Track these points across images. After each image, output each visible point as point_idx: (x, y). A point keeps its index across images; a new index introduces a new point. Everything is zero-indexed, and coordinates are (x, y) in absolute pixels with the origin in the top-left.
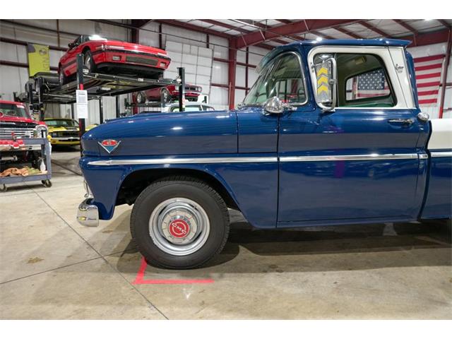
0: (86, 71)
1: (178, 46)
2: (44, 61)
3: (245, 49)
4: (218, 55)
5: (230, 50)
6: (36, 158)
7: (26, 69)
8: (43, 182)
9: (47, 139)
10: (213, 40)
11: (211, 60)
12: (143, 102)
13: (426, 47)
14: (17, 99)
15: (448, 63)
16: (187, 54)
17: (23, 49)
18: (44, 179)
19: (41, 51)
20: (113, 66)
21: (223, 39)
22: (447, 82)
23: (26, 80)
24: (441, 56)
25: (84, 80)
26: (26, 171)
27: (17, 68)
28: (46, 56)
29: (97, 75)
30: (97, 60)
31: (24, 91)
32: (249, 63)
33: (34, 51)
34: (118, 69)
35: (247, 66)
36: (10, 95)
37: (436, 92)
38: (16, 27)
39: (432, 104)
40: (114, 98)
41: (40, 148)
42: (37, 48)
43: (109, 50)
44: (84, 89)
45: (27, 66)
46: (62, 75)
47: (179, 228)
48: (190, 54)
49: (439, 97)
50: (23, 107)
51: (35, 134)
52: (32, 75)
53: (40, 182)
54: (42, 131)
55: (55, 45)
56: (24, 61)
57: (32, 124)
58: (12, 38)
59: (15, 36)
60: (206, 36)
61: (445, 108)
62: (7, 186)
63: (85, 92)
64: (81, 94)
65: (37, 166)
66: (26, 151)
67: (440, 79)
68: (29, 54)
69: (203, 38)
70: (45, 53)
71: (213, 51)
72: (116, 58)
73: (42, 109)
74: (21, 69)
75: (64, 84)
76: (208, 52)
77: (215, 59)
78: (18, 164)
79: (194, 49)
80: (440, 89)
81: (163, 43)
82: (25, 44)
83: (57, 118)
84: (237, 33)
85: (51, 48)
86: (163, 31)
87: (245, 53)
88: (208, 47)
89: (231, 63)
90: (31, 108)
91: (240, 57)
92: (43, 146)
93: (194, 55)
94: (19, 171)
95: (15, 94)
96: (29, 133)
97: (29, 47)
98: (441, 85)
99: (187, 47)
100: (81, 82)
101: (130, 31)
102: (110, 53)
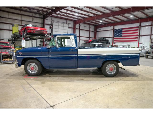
0: (25, 35)
1: (57, 24)
2: (17, 29)
3: (79, 24)
4: (70, 26)
5: (74, 25)
6: (11, 57)
7: (12, 31)
8: (13, 62)
9: (14, 52)
10: (69, 22)
11: (68, 28)
12: (46, 41)
13: (134, 24)
14: (9, 40)
15: (140, 29)
16: (60, 26)
17: (11, 25)
18: (13, 61)
19: (16, 26)
20: (32, 33)
21: (72, 21)
22: (140, 35)
23: (11, 34)
24: (138, 27)
25: (24, 37)
26: (8, 60)
27: (9, 31)
28: (17, 27)
29: (27, 36)
30: (28, 32)
31: (11, 38)
32: (80, 28)
33: (14, 26)
34: (33, 34)
35: (80, 29)
36: (7, 39)
37: (137, 38)
38: (9, 19)
39: (136, 41)
40: (35, 40)
41: (12, 54)
42: (15, 25)
43: (31, 29)
44: (24, 39)
45: (12, 30)
46: (20, 34)
47: (32, 68)
48: (61, 26)
49: (138, 39)
50: (9, 43)
51: (11, 51)
52: (13, 33)
53: (12, 63)
54: (13, 50)
55: (20, 24)
56: (11, 29)
57: (11, 48)
58: (8, 23)
59: (9, 22)
60: (66, 20)
61: (140, 43)
62: (4, 63)
63: (24, 40)
64: (23, 41)
65: (11, 59)
66: (9, 55)
67: (138, 34)
68: (13, 27)
69: (65, 21)
70: (17, 26)
71: (68, 25)
72: (32, 32)
73: (15, 43)
74: (10, 31)
75: (21, 37)
76: (67, 25)
77: (69, 27)
78: (7, 58)
79: (62, 24)
80: (138, 37)
81: (53, 23)
82: (12, 24)
83: (20, 45)
84: (76, 19)
85: (19, 25)
86: (53, 20)
87: (79, 26)
88: (67, 24)
89: (74, 29)
90: (12, 43)
91: (77, 27)
92: (13, 54)
93: (62, 26)
94: (7, 59)
95: (8, 39)
96: (9, 50)
97: (13, 25)
98: (138, 36)
99: (60, 24)
100: (23, 38)
101: (42, 19)
102: (31, 30)
